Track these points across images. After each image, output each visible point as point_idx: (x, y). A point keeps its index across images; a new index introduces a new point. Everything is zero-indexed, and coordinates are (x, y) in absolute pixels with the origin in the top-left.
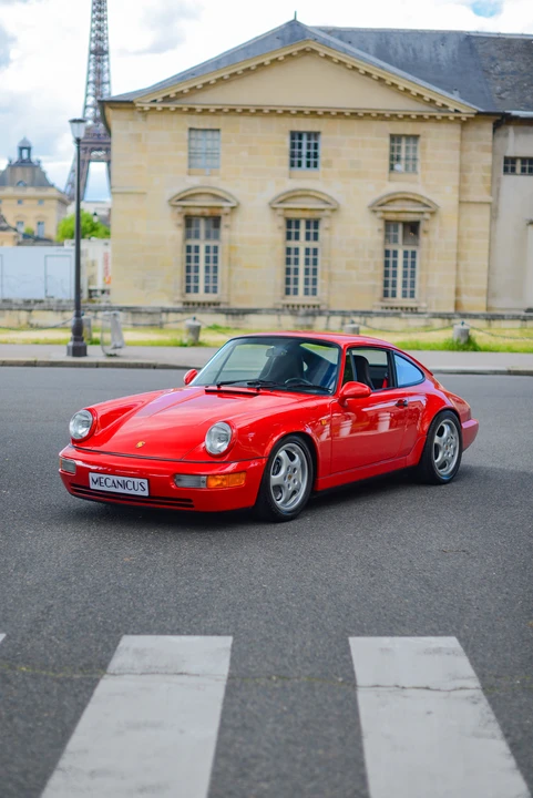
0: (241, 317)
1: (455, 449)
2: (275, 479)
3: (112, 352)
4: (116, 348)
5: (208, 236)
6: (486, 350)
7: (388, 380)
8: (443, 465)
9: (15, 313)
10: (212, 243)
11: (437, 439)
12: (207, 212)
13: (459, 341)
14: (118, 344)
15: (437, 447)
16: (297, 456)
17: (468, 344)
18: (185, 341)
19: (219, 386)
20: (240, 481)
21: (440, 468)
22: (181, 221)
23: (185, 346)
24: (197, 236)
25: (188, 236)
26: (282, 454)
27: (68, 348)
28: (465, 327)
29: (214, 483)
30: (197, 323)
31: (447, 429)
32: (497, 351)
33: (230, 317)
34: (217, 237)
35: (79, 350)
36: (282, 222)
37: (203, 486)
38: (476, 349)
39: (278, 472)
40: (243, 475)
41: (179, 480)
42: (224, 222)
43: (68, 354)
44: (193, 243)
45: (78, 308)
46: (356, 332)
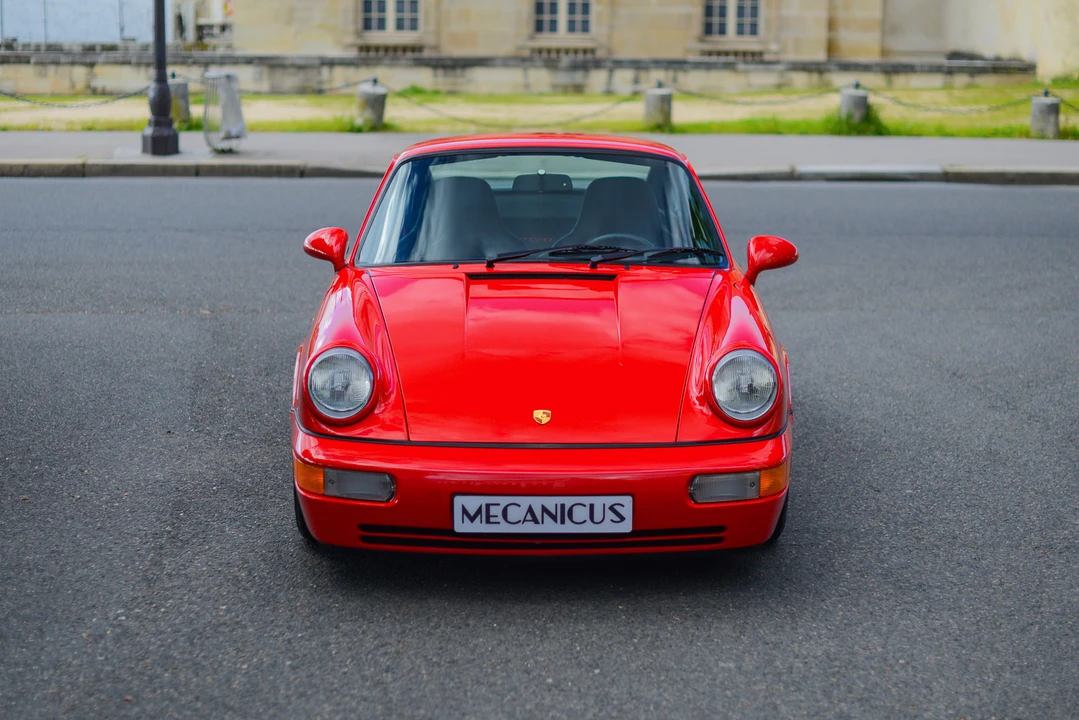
0: (459, 72)
3: (225, 145)
4: (228, 137)
6: (898, 133)
9: (65, 70)
13: (850, 117)
14: (234, 131)
17: (864, 121)
18: (359, 122)
23: (359, 130)
27: (145, 138)
28: (860, 92)
30: (379, 90)
32: (919, 135)
33: (440, 72)
35: (163, 142)
38: (880, 131)
43: (145, 151)
45: (160, 63)
46: (666, 101)
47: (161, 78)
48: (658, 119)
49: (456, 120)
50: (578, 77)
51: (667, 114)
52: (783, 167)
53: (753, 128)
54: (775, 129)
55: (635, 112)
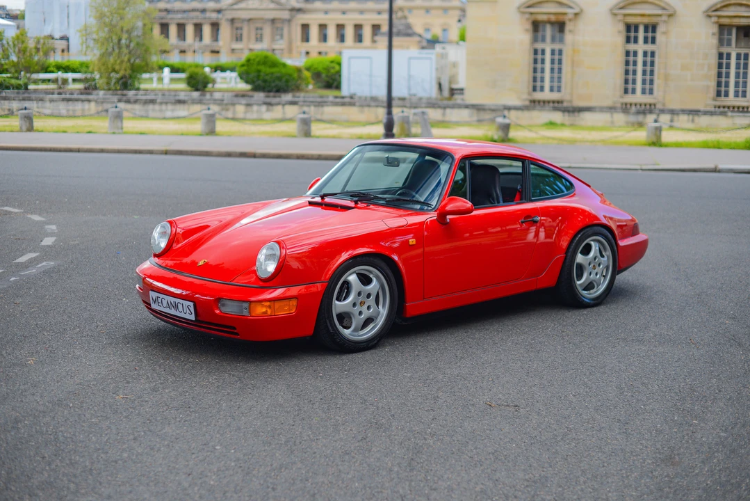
1: (607, 268)
2: (339, 306)
5: (553, 40)
7: (521, 193)
8: (589, 286)
10: (557, 47)
11: (580, 258)
12: (553, 18)
15: (581, 268)
16: (374, 280)
18: (496, 137)
19: (322, 197)
20: (288, 309)
21: (585, 289)
22: (529, 26)
24: (543, 40)
25: (535, 40)
26: (353, 278)
29: (260, 310)
30: (507, 121)
31: (595, 248)
34: (562, 40)
36: (622, 27)
37: (246, 313)
39: (345, 299)
40: (294, 302)
41: (223, 305)
42: (568, 27)
44: (539, 46)
45: (389, 106)
46: (659, 129)
47: (389, 113)
48: (654, 139)
49: (549, 138)
50: (640, 118)
51: (659, 137)
52: (712, 166)
53: (706, 145)
54: (718, 146)
55: (641, 135)
